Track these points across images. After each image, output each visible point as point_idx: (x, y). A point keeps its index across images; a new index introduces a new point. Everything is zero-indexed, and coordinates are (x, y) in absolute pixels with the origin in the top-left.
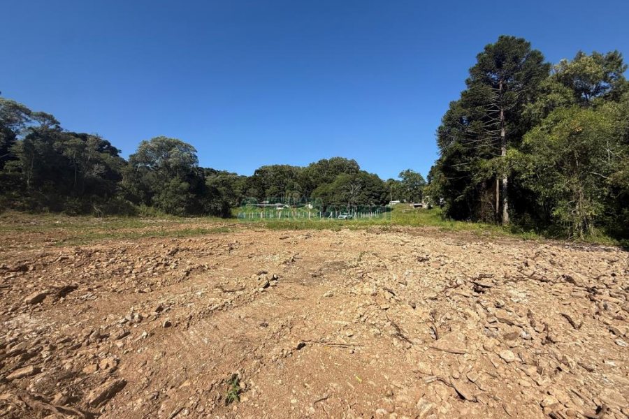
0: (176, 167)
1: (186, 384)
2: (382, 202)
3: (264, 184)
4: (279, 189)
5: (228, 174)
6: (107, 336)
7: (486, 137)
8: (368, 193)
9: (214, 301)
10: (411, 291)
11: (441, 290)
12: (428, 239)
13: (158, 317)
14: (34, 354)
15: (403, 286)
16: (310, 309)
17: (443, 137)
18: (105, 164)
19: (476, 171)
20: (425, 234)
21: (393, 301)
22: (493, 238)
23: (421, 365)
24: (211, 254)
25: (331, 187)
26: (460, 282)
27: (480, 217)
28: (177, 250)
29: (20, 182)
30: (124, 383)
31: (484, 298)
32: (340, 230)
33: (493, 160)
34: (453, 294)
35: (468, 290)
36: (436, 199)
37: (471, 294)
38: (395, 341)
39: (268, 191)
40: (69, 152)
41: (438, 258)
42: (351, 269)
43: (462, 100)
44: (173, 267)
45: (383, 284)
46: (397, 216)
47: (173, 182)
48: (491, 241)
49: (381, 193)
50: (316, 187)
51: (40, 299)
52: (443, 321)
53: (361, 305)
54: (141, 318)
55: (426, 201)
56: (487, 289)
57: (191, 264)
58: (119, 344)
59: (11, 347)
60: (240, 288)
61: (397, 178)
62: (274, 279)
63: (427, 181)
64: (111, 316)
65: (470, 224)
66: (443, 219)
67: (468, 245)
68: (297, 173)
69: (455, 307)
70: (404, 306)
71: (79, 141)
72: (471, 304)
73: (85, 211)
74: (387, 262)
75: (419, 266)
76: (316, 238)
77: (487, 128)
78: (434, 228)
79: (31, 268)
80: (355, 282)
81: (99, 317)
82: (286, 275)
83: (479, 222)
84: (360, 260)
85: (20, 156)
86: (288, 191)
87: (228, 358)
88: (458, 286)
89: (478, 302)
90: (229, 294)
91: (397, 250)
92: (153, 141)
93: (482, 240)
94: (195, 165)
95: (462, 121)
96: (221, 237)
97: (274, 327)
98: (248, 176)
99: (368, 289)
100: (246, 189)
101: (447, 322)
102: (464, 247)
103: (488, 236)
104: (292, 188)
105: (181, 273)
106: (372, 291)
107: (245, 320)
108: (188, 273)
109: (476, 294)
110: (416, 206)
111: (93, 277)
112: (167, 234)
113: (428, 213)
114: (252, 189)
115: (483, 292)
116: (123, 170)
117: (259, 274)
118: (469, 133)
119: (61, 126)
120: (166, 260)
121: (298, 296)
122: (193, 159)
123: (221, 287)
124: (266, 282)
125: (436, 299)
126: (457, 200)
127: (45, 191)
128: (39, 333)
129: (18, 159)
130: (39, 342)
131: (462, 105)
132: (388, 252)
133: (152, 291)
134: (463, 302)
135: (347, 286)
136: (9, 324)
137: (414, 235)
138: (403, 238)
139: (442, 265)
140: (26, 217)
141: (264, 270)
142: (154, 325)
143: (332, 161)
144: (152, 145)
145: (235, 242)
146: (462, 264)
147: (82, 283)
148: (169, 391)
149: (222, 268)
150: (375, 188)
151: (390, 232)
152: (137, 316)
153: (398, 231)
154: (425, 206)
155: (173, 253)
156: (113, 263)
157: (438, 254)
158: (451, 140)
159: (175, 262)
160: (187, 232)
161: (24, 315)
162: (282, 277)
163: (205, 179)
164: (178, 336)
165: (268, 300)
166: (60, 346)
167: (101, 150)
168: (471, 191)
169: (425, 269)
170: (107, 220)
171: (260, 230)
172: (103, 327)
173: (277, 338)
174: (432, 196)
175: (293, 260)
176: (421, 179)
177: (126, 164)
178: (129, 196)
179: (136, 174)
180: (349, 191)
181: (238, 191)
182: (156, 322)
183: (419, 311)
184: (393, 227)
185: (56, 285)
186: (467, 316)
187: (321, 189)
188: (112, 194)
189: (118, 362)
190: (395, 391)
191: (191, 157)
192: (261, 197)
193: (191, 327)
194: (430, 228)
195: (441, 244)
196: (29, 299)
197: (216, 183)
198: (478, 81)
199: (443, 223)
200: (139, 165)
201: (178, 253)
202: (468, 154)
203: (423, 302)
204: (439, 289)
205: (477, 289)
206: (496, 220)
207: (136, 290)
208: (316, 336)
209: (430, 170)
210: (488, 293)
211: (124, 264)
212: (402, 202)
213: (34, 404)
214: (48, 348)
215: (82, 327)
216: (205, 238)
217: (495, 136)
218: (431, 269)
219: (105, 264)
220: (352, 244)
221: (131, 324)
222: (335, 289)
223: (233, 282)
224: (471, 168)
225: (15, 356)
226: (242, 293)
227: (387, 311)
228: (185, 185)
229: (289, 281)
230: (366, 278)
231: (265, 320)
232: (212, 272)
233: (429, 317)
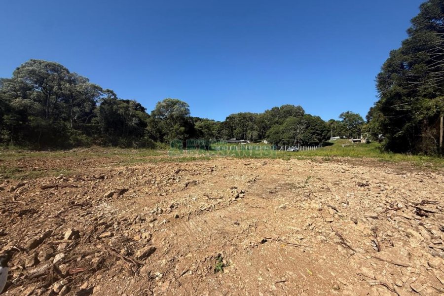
0: (177, 117)
1: (190, 255)
2: (324, 138)
3: (232, 127)
4: (243, 129)
5: (208, 120)
6: (145, 220)
7: (428, 78)
8: (311, 131)
9: (204, 204)
10: (352, 210)
11: (382, 211)
12: (368, 169)
13: (171, 211)
14: (111, 225)
15: (345, 205)
16: (269, 216)
17: (383, 82)
18: (138, 117)
19: (418, 109)
20: (365, 164)
21: (336, 216)
22: (436, 170)
23: (364, 270)
24: (199, 174)
25: (281, 127)
26: (400, 205)
27: (421, 150)
28: (180, 170)
29: (98, 130)
30: (155, 249)
31: (427, 221)
32: (289, 160)
33: (437, 99)
34: (394, 215)
35: (410, 213)
36: (375, 135)
37: (413, 216)
38: (340, 248)
39: (235, 131)
40: (121, 111)
41: (378, 185)
42: (300, 189)
43: (403, 48)
44: (178, 181)
45: (327, 202)
46: (338, 149)
47: (176, 127)
48: (434, 172)
49: (323, 131)
50: (270, 127)
51: (111, 195)
52: (384, 237)
53: (310, 216)
54: (162, 211)
55: (364, 137)
56: (430, 214)
57: (188, 179)
58: (151, 225)
59: (100, 220)
60: (220, 197)
61: (336, 119)
62: (242, 193)
63: (365, 120)
64: (146, 208)
65: (410, 157)
66: (382, 152)
67: (409, 174)
68: (256, 118)
69: (396, 226)
70: (346, 221)
71: (125, 104)
72: (414, 226)
73: (129, 146)
74: (330, 185)
75: (360, 190)
76: (271, 165)
77: (430, 70)
78: (373, 159)
79: (106, 178)
80: (303, 199)
81: (140, 208)
82: (250, 190)
83: (420, 155)
84: (306, 182)
85: (98, 114)
86: (249, 131)
87: (215, 243)
88: (399, 209)
89: (421, 224)
90: (213, 201)
91: (338, 176)
92: (164, 101)
93: (424, 170)
94: (188, 115)
95: (402, 66)
96: (205, 163)
97: (244, 226)
98: (221, 121)
99: (315, 205)
100: (221, 130)
101: (388, 238)
102: (405, 176)
103: (430, 167)
104: (252, 129)
105: (183, 185)
106: (318, 206)
107: (224, 219)
108: (187, 185)
109: (418, 217)
110: (354, 141)
111: (135, 185)
112: (173, 160)
113: (366, 147)
114: (224, 130)
115: (427, 216)
116: (148, 120)
117: (232, 188)
118: (411, 76)
119: (117, 96)
120: (173, 176)
121: (259, 206)
122: (187, 111)
123: (207, 196)
124: (236, 194)
125: (377, 218)
126: (396, 135)
127: (110, 134)
128: (112, 214)
129: (97, 117)
130: (112, 219)
131: (403, 53)
132: (330, 179)
133: (167, 195)
134: (405, 223)
135: (297, 201)
136: (98, 208)
137: (354, 164)
138: (344, 167)
139: (383, 191)
140: (101, 149)
141: (235, 186)
142: (169, 216)
143: (282, 108)
144: (163, 104)
145: (214, 166)
146: (403, 191)
147: (130, 187)
148: (180, 258)
149: (207, 183)
150: (318, 127)
151: (331, 162)
152: (160, 210)
153: (338, 161)
154: (364, 141)
155: (177, 172)
156: (145, 176)
157: (378, 181)
158: (390, 84)
159: (179, 178)
160: (184, 159)
161: (104, 204)
162: (247, 191)
163: (194, 125)
164: (184, 224)
165: (238, 207)
166: (122, 223)
167: (136, 109)
168: (411, 127)
169: (366, 193)
170: (140, 151)
171: (231, 158)
172: (143, 214)
173: (246, 233)
174: (370, 133)
175: (255, 180)
176: (361, 119)
177: (149, 116)
178: (152, 137)
179: (155, 123)
180: (295, 130)
181: (215, 132)
182: (170, 214)
183: (360, 226)
184: (334, 158)
185: (118, 188)
186: (410, 236)
187: (273, 129)
188: (143, 136)
189: (151, 235)
190: (341, 286)
191: (186, 110)
192: (231, 136)
193: (191, 220)
194: (369, 159)
195: (382, 173)
196: (106, 194)
197: (201, 127)
198: (420, 29)
199: (382, 155)
200: (156, 117)
201: (180, 172)
202: (409, 95)
203: (364, 220)
204: (380, 210)
205: (419, 212)
206: (439, 154)
207: (158, 194)
208: (274, 236)
209: (369, 110)
210: (432, 217)
211: (151, 177)
212: (342, 138)
213: (113, 253)
214: (116, 223)
215: (132, 213)
216: (196, 163)
217: (439, 77)
218: (371, 193)
219: (141, 177)
220: (300, 170)
221: (157, 214)
222: (287, 203)
223: (215, 193)
224: (412, 107)
225: (102, 225)
226: (221, 200)
227: (331, 224)
228: (182, 129)
229: (252, 195)
230: (313, 197)
231: (237, 221)
232: (201, 185)
233: (370, 232)
